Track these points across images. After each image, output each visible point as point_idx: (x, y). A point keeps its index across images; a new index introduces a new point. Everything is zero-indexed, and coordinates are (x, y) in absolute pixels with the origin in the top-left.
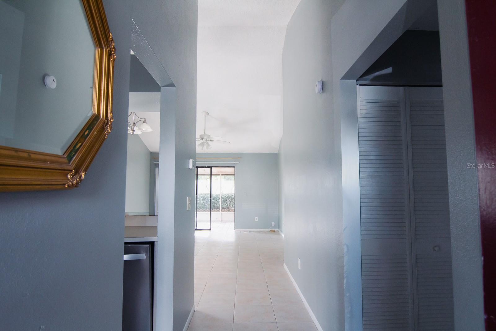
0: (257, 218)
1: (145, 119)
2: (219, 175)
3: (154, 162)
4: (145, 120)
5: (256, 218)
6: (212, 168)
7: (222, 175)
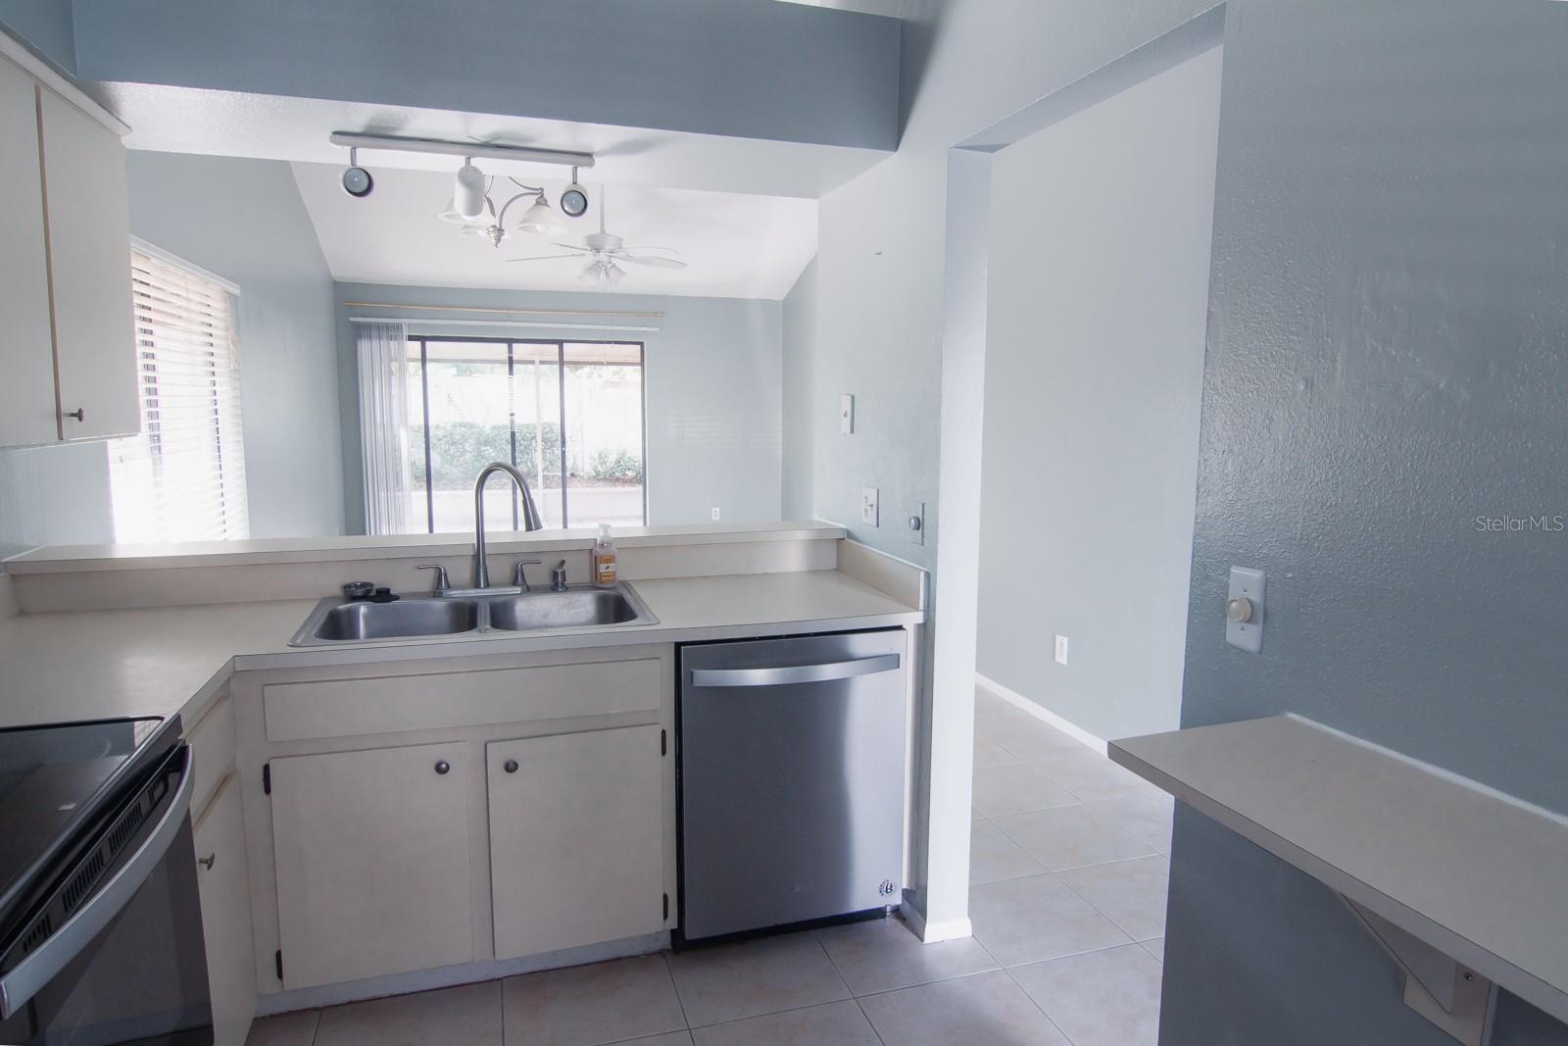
0: (718, 509)
1: (542, 189)
2: (533, 362)
3: (352, 319)
4: (542, 196)
5: (714, 509)
6: (565, 344)
7: (542, 362)
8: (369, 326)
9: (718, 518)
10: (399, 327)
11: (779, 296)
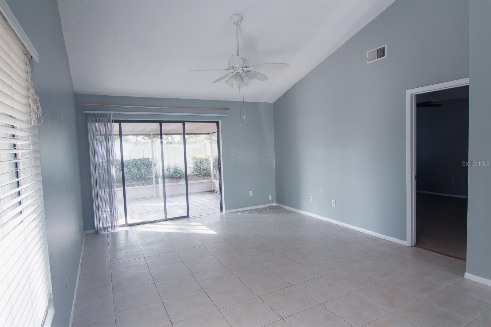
0: (252, 192)
3: (85, 112)
6: (185, 123)
8: (94, 115)
9: (252, 196)
10: (109, 116)
11: (272, 101)
